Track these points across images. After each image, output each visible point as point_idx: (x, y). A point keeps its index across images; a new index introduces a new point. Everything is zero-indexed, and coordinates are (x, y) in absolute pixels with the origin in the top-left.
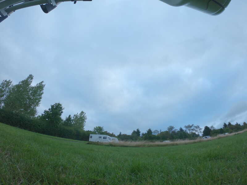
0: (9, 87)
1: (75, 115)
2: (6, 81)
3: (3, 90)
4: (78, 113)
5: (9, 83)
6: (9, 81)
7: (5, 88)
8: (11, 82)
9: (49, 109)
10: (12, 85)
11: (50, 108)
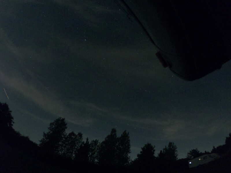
0: (98, 145)
1: (164, 149)
2: (93, 141)
3: (93, 148)
4: (166, 146)
5: (97, 142)
6: (96, 140)
7: (94, 147)
8: (98, 141)
9: (141, 152)
10: (100, 143)
11: (142, 150)
